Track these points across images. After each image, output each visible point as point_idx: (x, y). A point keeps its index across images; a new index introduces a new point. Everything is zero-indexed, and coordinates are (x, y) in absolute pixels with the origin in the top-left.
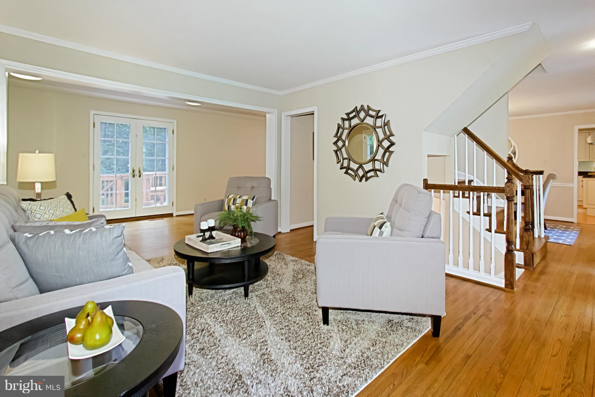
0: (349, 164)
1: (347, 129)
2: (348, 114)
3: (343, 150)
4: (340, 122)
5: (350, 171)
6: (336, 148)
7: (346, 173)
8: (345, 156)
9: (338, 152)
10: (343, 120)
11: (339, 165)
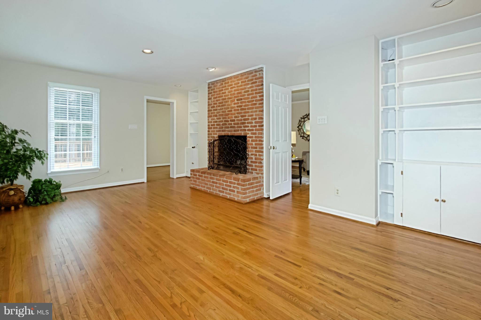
0: (304, 135)
1: (303, 122)
2: (304, 116)
3: (301, 130)
4: (300, 119)
5: (304, 138)
6: (298, 129)
7: (303, 138)
8: (302, 132)
9: (299, 131)
10: (302, 118)
11: (300, 135)
